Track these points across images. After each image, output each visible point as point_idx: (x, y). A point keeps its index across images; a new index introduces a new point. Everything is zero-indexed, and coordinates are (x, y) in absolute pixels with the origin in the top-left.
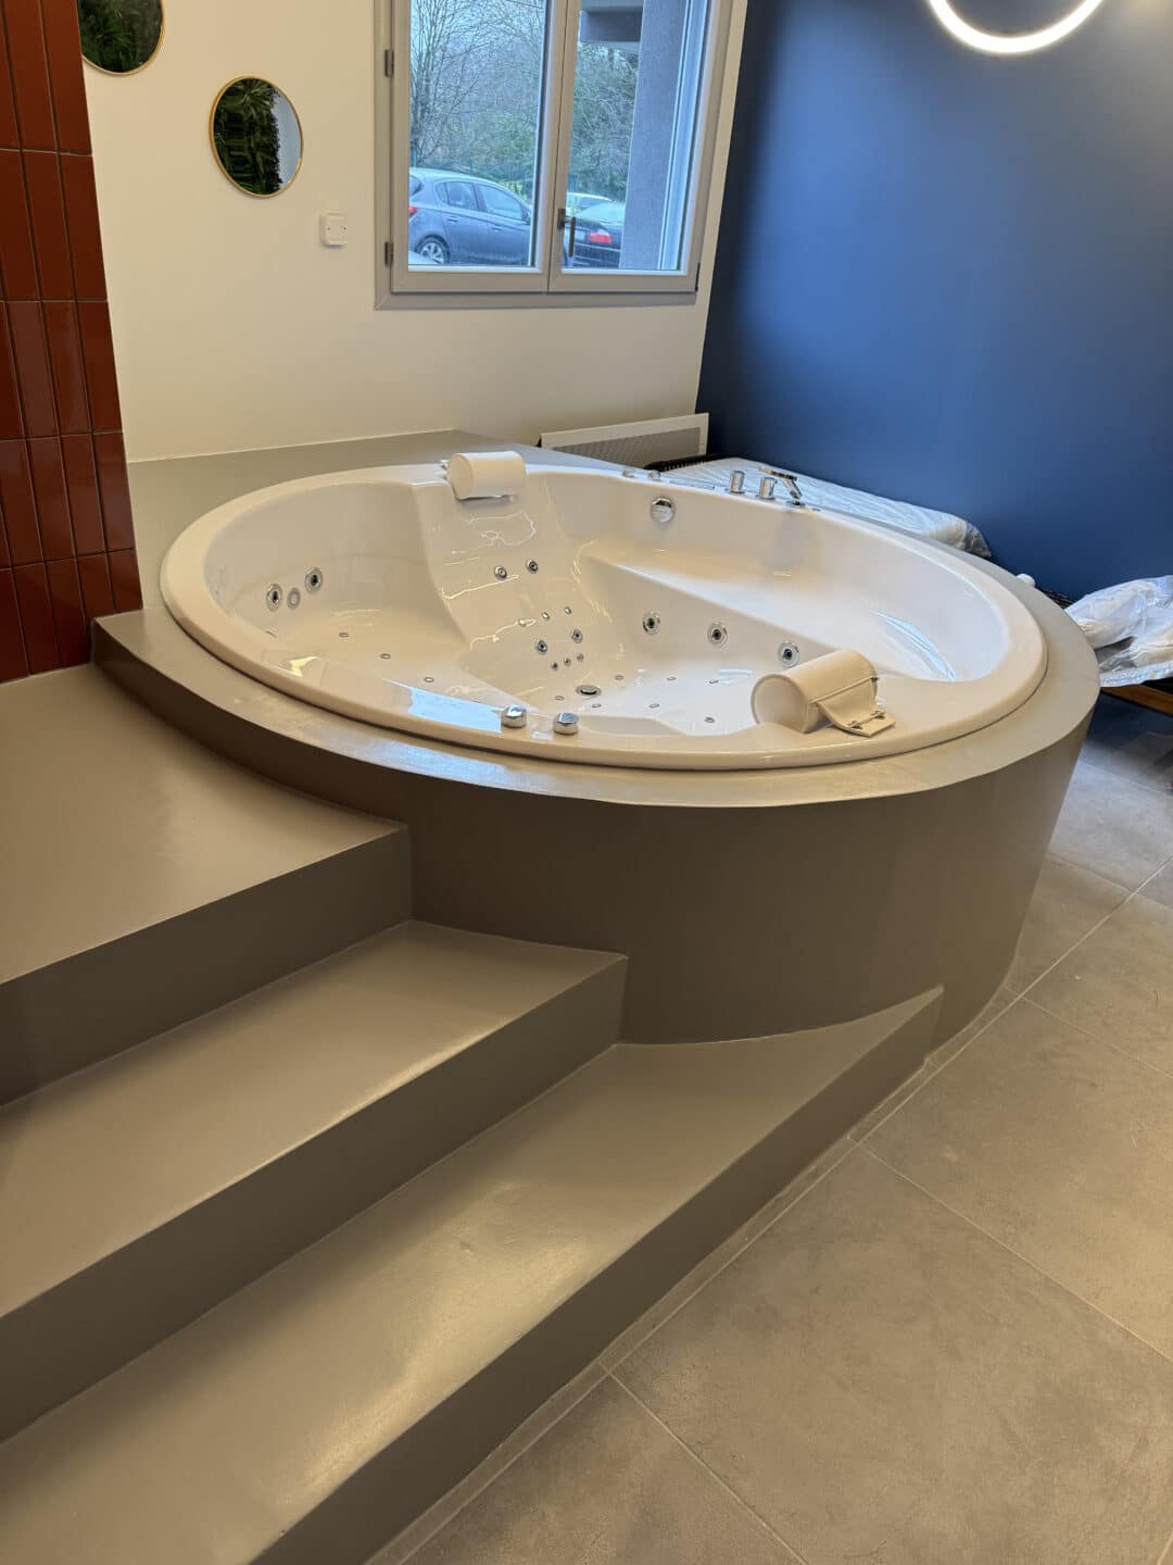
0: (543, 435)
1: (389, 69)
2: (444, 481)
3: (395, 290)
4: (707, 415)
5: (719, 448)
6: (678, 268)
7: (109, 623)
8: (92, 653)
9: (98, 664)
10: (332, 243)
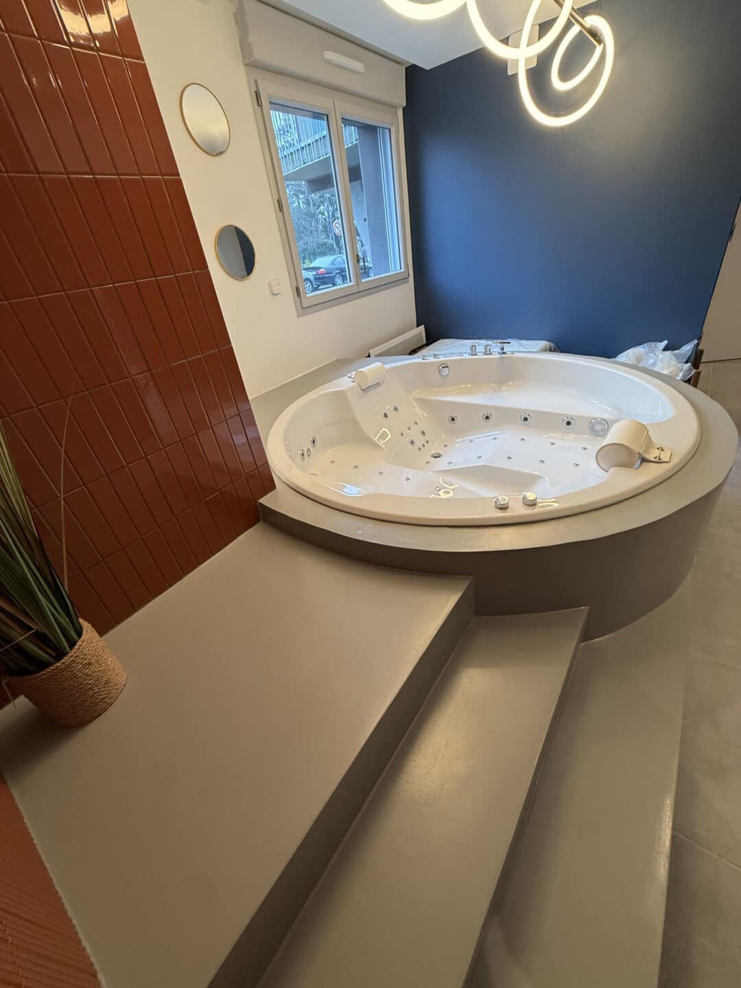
0: (370, 351)
1: (281, 209)
2: (355, 384)
3: (304, 306)
4: (423, 326)
5: (431, 339)
6: (401, 268)
7: (263, 501)
8: (261, 517)
9: (264, 521)
10: (275, 293)
